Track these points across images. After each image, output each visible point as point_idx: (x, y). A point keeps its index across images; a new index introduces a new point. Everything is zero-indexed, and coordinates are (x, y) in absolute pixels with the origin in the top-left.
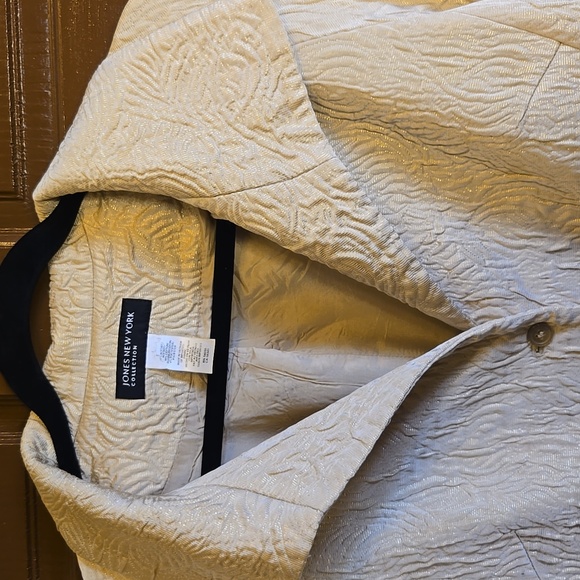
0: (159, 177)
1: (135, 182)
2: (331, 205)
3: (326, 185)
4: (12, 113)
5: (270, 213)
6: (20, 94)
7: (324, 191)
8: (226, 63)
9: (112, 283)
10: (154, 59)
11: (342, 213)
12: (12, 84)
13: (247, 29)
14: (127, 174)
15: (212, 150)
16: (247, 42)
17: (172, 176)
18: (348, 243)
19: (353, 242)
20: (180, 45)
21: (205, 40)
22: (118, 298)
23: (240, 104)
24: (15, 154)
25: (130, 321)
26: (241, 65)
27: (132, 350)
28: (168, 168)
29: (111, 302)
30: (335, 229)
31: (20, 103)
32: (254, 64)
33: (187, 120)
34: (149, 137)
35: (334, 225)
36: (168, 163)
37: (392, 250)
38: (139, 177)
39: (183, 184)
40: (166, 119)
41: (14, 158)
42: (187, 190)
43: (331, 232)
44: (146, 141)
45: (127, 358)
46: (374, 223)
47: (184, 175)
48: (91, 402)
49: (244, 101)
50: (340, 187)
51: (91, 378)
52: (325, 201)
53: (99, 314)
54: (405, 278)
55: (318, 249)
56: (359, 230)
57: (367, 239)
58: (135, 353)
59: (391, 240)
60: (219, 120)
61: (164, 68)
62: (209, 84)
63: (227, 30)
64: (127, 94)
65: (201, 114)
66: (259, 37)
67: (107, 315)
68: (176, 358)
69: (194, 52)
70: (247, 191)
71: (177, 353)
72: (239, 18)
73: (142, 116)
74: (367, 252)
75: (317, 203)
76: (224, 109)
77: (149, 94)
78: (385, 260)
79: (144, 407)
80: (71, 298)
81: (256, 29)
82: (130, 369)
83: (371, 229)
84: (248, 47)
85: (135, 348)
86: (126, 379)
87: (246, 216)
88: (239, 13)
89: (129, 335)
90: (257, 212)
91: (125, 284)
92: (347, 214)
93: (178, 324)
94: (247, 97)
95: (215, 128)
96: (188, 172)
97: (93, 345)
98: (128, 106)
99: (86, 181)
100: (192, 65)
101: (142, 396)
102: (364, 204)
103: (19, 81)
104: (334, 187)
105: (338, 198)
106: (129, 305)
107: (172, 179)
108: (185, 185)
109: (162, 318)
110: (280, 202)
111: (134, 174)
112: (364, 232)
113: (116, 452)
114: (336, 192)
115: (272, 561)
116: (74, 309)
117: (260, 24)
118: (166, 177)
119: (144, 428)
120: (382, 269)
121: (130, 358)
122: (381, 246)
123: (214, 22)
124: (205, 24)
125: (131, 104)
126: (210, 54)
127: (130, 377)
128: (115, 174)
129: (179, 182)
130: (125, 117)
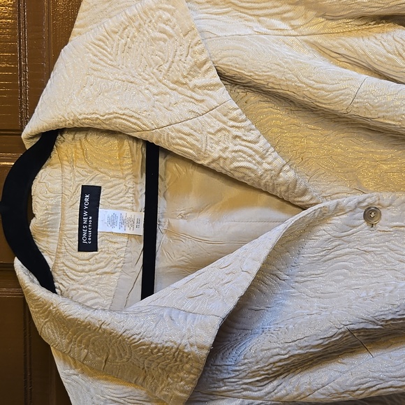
0: (115, 118)
1: (98, 121)
2: (229, 131)
3: (225, 119)
4: (20, 78)
5: (189, 139)
6: (26, 65)
7: (224, 123)
8: (154, 39)
9: (74, 175)
10: (108, 39)
11: (236, 137)
12: (20, 59)
13: (166, 15)
14: (93, 116)
15: (149, 99)
16: (167, 25)
17: (124, 117)
18: (241, 156)
19: (244, 155)
20: (124, 29)
21: (140, 25)
22: (79, 185)
23: (166, 67)
24: (21, 105)
25: (86, 200)
26: (165, 41)
27: (88, 220)
28: (120, 112)
29: (74, 188)
30: (232, 147)
31: (25, 71)
32: (173, 39)
33: (132, 80)
34: (107, 92)
35: (231, 145)
36: (120, 109)
37: (270, 159)
38: (102, 118)
39: (131, 122)
40: (118, 80)
41: (21, 107)
42: (134, 126)
43: (230, 149)
44: (106, 94)
45: (85, 225)
46: (258, 142)
47: (132, 117)
48: (61, 255)
49: (168, 65)
50: (234, 120)
51: (61, 240)
52: (225, 129)
53: (66, 197)
54: (280, 177)
55: (222, 161)
56: (248, 147)
57: (253, 153)
58: (90, 221)
59: (269, 153)
60: (153, 78)
61: (115, 45)
62: (145, 54)
63: (153, 17)
64: (91, 64)
65: (140, 75)
66: (174, 20)
67: (71, 197)
68: (118, 225)
69: (134, 33)
70: (174, 125)
71: (119, 221)
72: (161, 9)
73: (102, 78)
74: (254, 161)
75: (219, 131)
76: (155, 70)
77: (106, 63)
78: (266, 166)
79: (96, 257)
80: (47, 188)
81: (172, 15)
82: (87, 232)
83: (256, 146)
84: (168, 28)
85: (90, 218)
86: (84, 239)
87: (174, 142)
88: (160, 5)
89: (86, 210)
90: (181, 138)
91: (83, 176)
92: (239, 137)
93: (119, 201)
94: (169, 62)
95: (150, 83)
96: (134, 114)
97: (63, 218)
98: (93, 72)
99: (65, 121)
100: (133, 42)
101: (96, 250)
102: (251, 130)
103: (25, 57)
104: (230, 119)
105: (233, 127)
106: (86, 190)
107: (124, 119)
108: (133, 123)
109: (108, 198)
110: (195, 131)
111: (98, 116)
112: (251, 148)
113: (76, 286)
114: (232, 123)
115: (186, 351)
116: (49, 194)
117: (175, 11)
118: (120, 118)
119: (95, 270)
120: (264, 173)
121: (87, 225)
122: (263, 157)
123: (145, 12)
124: (139, 14)
125: (95, 70)
126: (144, 34)
127: (88, 237)
128: (85, 116)
129: (128, 121)
130: (92, 78)
